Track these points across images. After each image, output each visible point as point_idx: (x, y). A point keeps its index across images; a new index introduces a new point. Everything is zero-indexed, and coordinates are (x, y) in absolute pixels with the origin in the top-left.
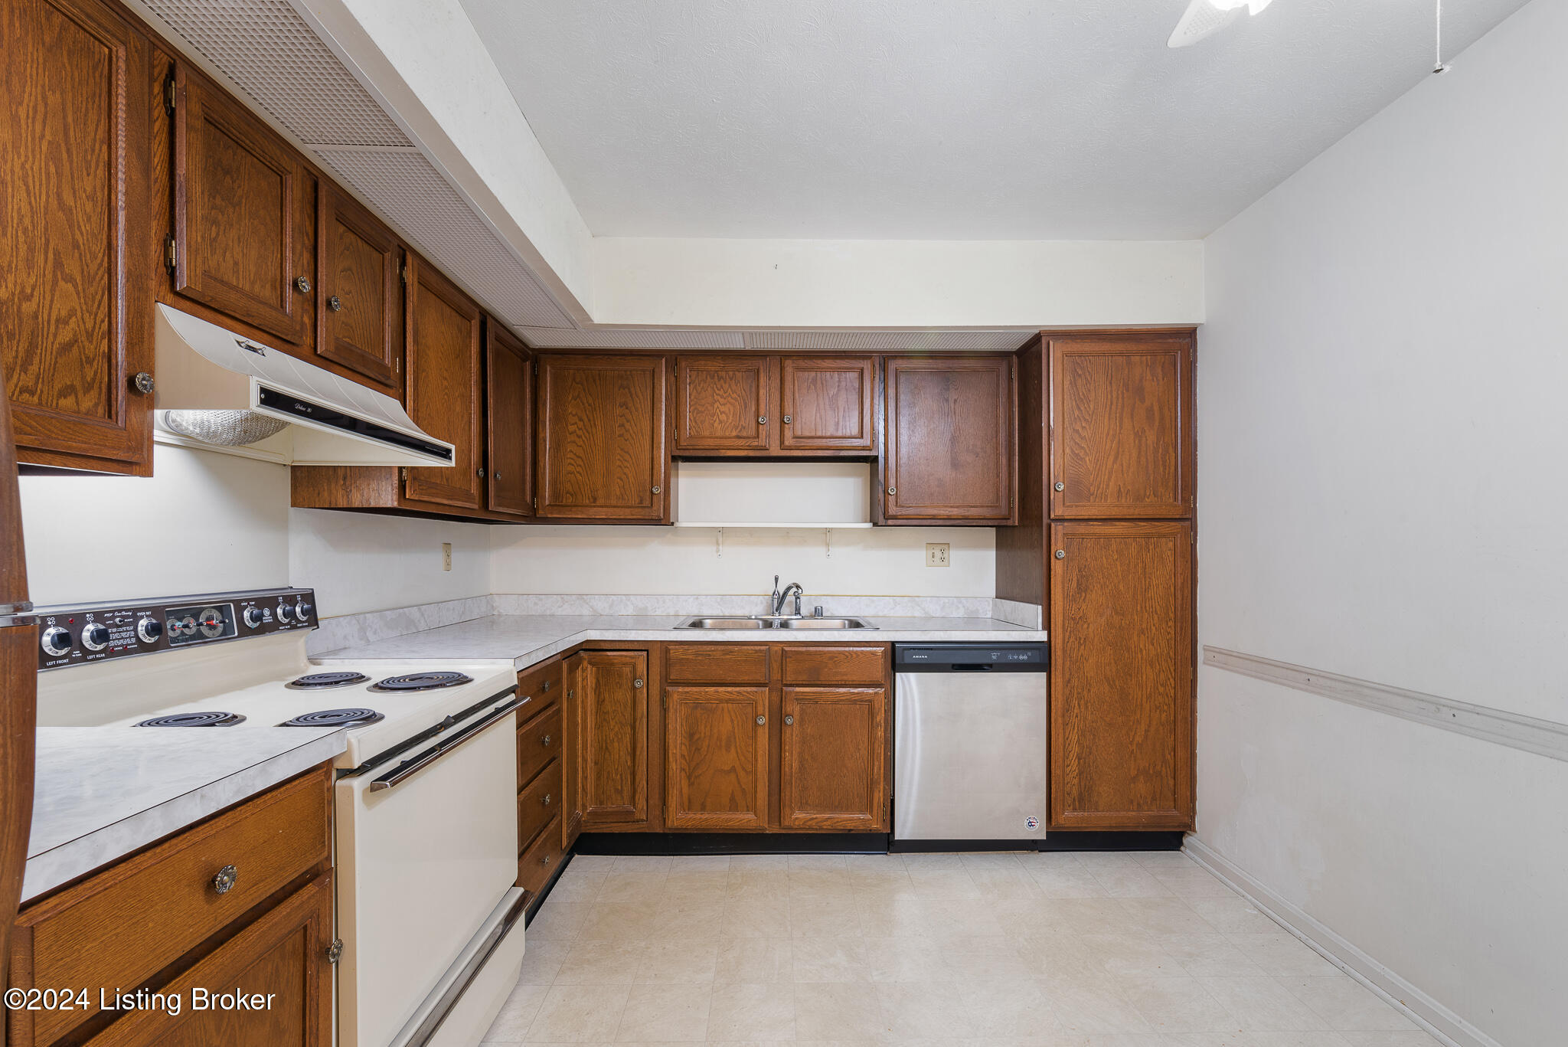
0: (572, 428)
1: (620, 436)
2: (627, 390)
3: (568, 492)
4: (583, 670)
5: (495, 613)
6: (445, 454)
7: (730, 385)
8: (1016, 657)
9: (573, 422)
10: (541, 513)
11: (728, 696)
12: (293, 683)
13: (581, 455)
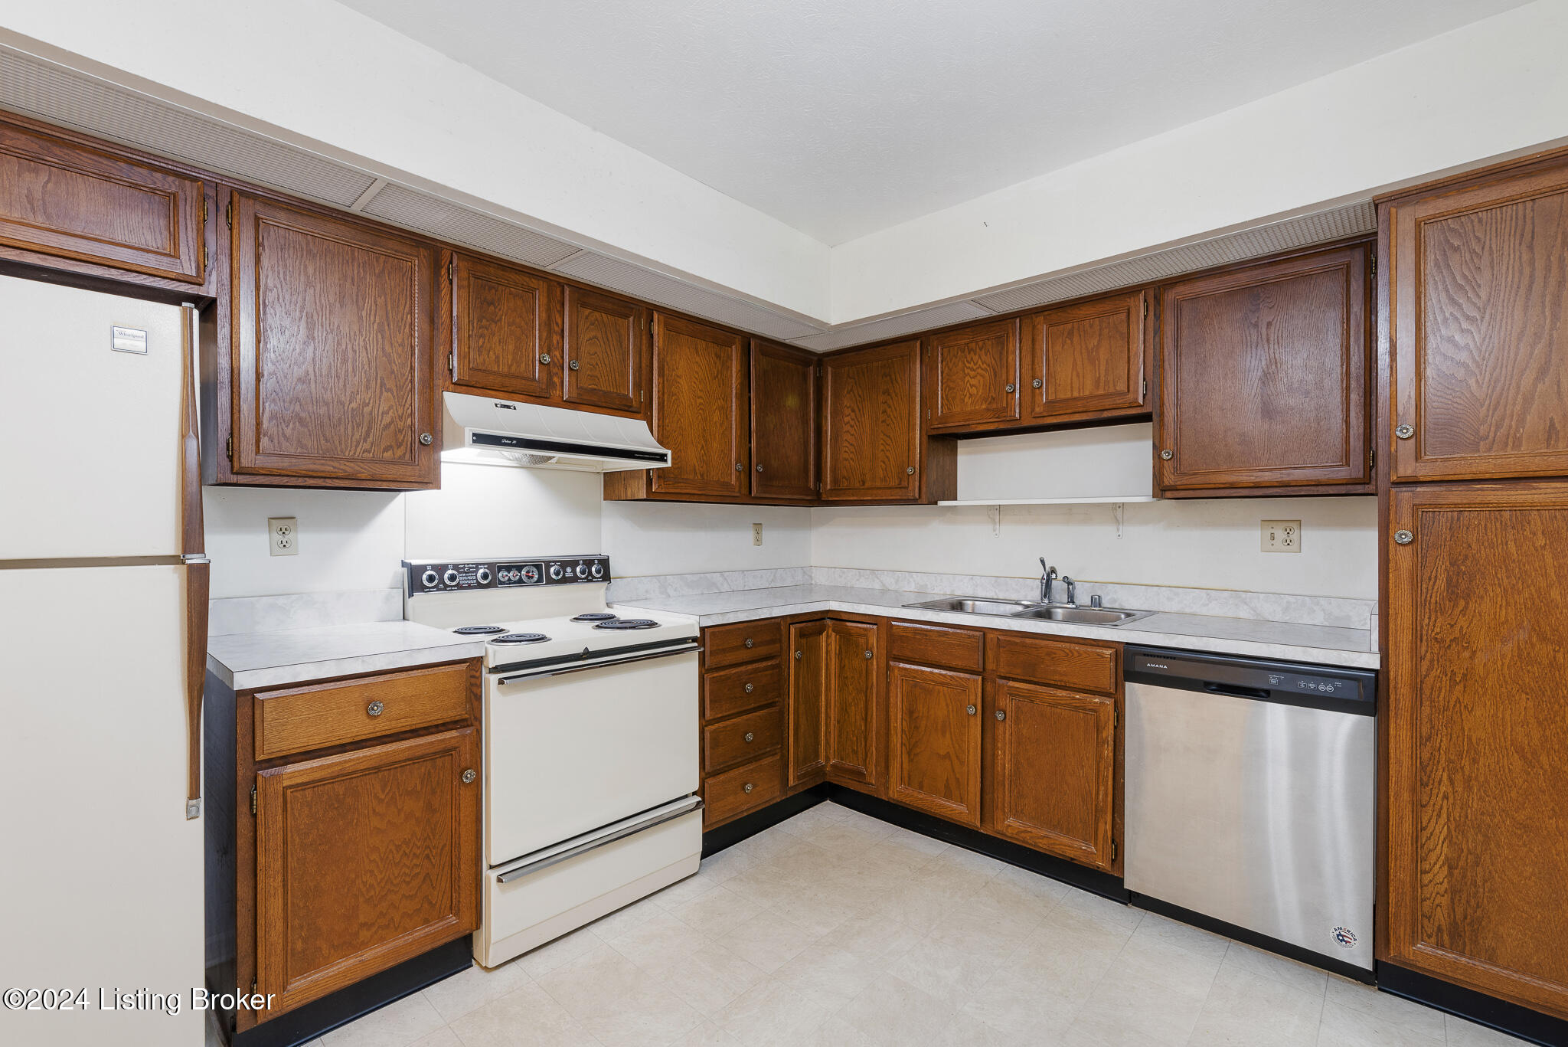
0: (846, 419)
1: (883, 422)
2: (888, 378)
3: (844, 477)
4: (828, 636)
5: (813, 582)
6: (662, 458)
7: (980, 357)
8: (1312, 686)
9: (848, 414)
10: (824, 497)
11: (941, 679)
12: (574, 619)
13: (854, 443)
